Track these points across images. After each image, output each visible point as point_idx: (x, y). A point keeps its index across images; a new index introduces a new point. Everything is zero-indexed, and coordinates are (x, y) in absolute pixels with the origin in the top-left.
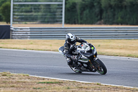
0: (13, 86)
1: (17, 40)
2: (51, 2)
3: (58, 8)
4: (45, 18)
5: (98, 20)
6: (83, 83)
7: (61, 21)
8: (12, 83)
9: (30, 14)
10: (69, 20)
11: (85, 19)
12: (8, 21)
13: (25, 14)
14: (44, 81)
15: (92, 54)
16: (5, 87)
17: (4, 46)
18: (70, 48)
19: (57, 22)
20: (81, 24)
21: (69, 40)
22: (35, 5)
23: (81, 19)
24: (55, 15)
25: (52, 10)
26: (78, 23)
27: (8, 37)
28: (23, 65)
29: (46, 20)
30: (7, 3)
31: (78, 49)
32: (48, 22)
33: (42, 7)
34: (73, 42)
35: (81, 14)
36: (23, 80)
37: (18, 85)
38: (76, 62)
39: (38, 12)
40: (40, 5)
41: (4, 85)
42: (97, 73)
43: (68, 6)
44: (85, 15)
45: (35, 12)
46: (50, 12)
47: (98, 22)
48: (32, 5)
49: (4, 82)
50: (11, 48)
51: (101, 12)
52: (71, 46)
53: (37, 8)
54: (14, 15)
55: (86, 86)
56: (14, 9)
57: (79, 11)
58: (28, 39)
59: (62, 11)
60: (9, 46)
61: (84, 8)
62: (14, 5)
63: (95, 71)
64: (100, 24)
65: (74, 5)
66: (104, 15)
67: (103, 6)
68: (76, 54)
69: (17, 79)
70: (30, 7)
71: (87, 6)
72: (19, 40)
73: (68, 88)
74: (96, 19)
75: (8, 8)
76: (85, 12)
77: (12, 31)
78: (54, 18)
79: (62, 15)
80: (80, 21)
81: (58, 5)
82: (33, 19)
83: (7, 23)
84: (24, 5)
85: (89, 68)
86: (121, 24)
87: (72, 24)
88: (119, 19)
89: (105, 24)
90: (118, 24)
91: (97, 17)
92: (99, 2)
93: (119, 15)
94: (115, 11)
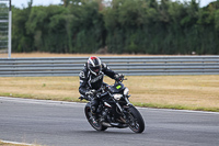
5: (99, 47)
10: (54, 46)
11: (79, 45)
20: (73, 52)
23: (73, 45)
26: (69, 52)
35: (73, 37)
44: (79, 38)
51: (104, 34)
57: (69, 33)
61: (77, 28)
64: (103, 53)
66: (109, 39)
67: (107, 24)
71: (82, 24)
74: (97, 45)
76: (79, 34)
80: (71, 49)
86: (136, 53)
87: (59, 52)
88: (133, 45)
89: (110, 52)
90: (130, 53)
91: (98, 41)
92: (101, 18)
93: (132, 38)
94: (125, 32)
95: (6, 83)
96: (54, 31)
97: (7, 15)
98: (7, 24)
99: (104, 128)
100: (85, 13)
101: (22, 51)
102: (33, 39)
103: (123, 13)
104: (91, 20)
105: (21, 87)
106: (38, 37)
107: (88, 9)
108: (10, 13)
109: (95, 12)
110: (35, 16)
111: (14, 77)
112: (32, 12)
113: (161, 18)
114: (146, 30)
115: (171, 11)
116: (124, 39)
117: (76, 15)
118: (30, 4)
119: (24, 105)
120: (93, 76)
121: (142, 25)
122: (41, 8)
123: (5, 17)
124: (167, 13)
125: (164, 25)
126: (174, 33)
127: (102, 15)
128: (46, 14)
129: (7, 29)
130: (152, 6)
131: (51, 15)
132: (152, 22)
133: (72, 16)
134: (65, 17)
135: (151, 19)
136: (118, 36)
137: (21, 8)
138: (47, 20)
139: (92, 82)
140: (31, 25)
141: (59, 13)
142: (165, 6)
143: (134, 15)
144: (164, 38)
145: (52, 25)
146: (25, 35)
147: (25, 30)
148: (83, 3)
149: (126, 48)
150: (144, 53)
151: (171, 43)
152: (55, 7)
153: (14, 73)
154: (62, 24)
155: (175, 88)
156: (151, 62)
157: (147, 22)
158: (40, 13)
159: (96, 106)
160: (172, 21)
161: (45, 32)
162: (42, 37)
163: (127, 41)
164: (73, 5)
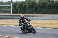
10: (23, 12)
11: (30, 12)
20: (28, 14)
23: (28, 12)
26: (27, 14)
35: (28, 10)
47: (35, 13)
51: (36, 9)
61: (29, 7)
66: (38, 10)
71: (30, 6)
76: (30, 9)
80: (28, 13)
86: (45, 14)
88: (44, 12)
89: (38, 14)
90: (43, 14)
91: (35, 11)
92: (35, 5)
93: (44, 10)
94: (42, 8)
95: (11, 22)
96: (23, 8)
97: (11, 4)
98: (11, 6)
99: (25, 33)
100: (31, 3)
101: (15, 13)
102: (18, 10)
103: (41, 3)
104: (33, 5)
105: (14, 23)
106: (19, 10)
107: (32, 2)
108: (12, 3)
109: (34, 3)
110: (18, 4)
111: (13, 20)
112: (17, 3)
113: (51, 5)
114: (47, 8)
115: (54, 3)
116: (42, 10)
117: (29, 4)
118: (17, 1)
119: (15, 27)
120: (22, 20)
121: (46, 7)
122: (20, 2)
123: (10, 4)
124: (53, 4)
125: (52, 7)
126: (55, 9)
127: (36, 4)
128: (21, 4)
129: (11, 8)
130: (49, 2)
131: (22, 4)
132: (49, 6)
134: (26, 4)
135: (49, 5)
136: (40, 9)
137: (14, 2)
138: (21, 5)
139: (22, 21)
140: (17, 7)
141: (24, 3)
142: (52, 2)
143: (44, 4)
144: (52, 10)
145: (22, 6)
146: (16, 9)
147: (15, 8)
148: (31, 1)
149: (42, 13)
150: (47, 14)
151: (54, 11)
152: (23, 2)
153: (12, 19)
154: (25, 6)
155: (55, 23)
156: (49, 16)
157: (48, 6)
158: (19, 3)
159: (23, 27)
160: (54, 5)
161: (21, 8)
162: (20, 10)
163: (42, 11)
164: (28, 1)
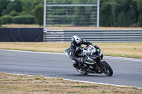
0: (47, 90)
1: (50, 42)
2: (86, 4)
3: (92, 11)
4: (79, 21)
5: (134, 23)
6: (118, 87)
7: (96, 24)
8: (45, 86)
9: (64, 16)
10: (104, 22)
11: (120, 21)
12: (41, 23)
13: (58, 16)
14: (79, 85)
15: (98, 56)
16: (38, 91)
17: (38, 49)
18: (76, 50)
19: (92, 24)
20: (116, 26)
21: (74, 42)
22: (69, 7)
23: (116, 21)
24: (89, 17)
25: (86, 13)
26: (113, 26)
27: (41, 40)
28: (56, 69)
29: (80, 23)
30: (40, 5)
31: (84, 51)
32: (82, 25)
33: (76, 9)
34: (79, 45)
35: (116, 16)
36: (57, 84)
37: (52, 89)
38: (82, 64)
39: (72, 14)
40: (73, 7)
41: (37, 89)
42: (103, 74)
43: (102, 8)
44: (120, 17)
45: (69, 14)
46: (84, 14)
47: (134, 25)
48: (65, 7)
49: (38, 86)
50: (44, 51)
51: (137, 14)
52: (77, 48)
53: (71, 11)
54: (47, 17)
55: (122, 90)
56: (47, 11)
57: (114, 13)
58: (62, 42)
59: (96, 14)
60: (42, 49)
61: (119, 10)
62: (47, 7)
63: (101, 73)
64: (136, 27)
65: (109, 8)
66: (140, 17)
67: (139, 8)
68: (82, 56)
69: (51, 83)
70: (64, 9)
71: (122, 8)
72: (52, 43)
73: (104, 92)
74: (132, 21)
75: (41, 10)
76: (120, 15)
77: (46, 33)
78: (88, 21)
79: (96, 17)
80: (115, 24)
81: (93, 7)
82: (67, 22)
83: (40, 25)
84: (57, 7)
85: (95, 70)
87: (107, 26)
89: (141, 26)
91: (133, 19)
92: (135, 4)
96: (103, 12)
104: (128, 5)
117: (118, 2)
127: (135, 2)
131: (102, 2)
133: (116, 3)
134: (111, 3)
153: (101, 40)
